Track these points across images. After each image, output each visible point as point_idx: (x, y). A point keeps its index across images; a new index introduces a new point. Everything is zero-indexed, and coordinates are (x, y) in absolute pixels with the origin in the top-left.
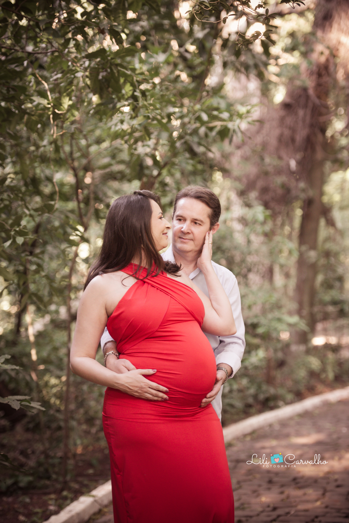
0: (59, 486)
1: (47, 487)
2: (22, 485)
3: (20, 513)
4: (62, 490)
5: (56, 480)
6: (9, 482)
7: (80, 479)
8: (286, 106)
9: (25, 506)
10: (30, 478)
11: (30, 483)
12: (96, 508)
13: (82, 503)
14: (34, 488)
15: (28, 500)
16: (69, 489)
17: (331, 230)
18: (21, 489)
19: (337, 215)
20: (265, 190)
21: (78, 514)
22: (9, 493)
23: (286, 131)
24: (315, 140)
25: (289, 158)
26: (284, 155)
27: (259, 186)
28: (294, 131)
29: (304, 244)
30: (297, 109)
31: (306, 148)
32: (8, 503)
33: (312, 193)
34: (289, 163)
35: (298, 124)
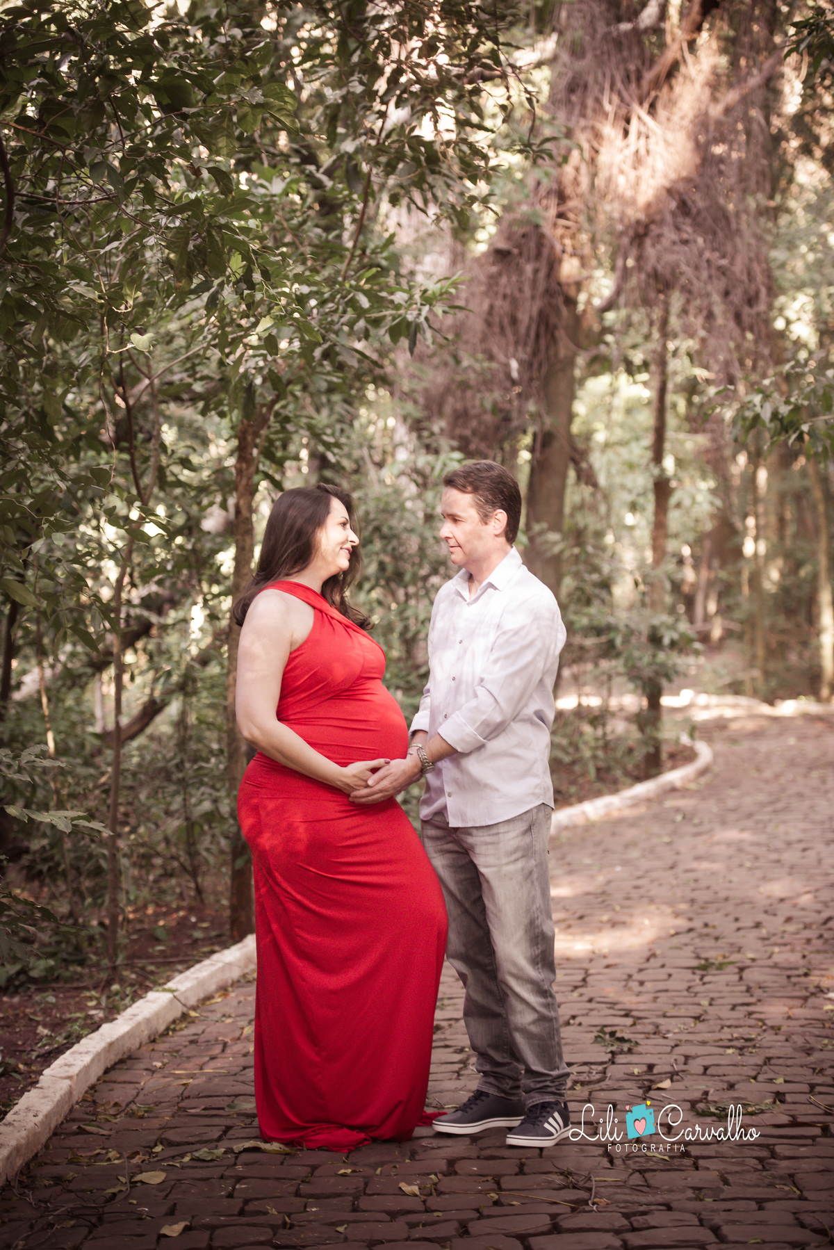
0: (103, 976)
1: (80, 977)
2: (33, 974)
3: (38, 1023)
4: (109, 983)
5: (97, 965)
6: (12, 969)
7: (140, 963)
8: (499, 255)
9: (46, 1011)
10: (51, 962)
11: (50, 970)
12: (177, 1012)
13: (153, 1002)
14: (57, 979)
15: (52, 999)
16: (122, 981)
17: (587, 490)
18: (34, 981)
19: (598, 460)
20: (461, 417)
21: (148, 1021)
22: (12, 989)
23: (499, 302)
24: (553, 320)
25: (507, 356)
26: (495, 350)
27: (448, 409)
28: (515, 303)
29: (538, 521)
30: (522, 261)
31: (538, 336)
32: (12, 1006)
33: (548, 421)
34: (507, 366)
35: (521, 290)
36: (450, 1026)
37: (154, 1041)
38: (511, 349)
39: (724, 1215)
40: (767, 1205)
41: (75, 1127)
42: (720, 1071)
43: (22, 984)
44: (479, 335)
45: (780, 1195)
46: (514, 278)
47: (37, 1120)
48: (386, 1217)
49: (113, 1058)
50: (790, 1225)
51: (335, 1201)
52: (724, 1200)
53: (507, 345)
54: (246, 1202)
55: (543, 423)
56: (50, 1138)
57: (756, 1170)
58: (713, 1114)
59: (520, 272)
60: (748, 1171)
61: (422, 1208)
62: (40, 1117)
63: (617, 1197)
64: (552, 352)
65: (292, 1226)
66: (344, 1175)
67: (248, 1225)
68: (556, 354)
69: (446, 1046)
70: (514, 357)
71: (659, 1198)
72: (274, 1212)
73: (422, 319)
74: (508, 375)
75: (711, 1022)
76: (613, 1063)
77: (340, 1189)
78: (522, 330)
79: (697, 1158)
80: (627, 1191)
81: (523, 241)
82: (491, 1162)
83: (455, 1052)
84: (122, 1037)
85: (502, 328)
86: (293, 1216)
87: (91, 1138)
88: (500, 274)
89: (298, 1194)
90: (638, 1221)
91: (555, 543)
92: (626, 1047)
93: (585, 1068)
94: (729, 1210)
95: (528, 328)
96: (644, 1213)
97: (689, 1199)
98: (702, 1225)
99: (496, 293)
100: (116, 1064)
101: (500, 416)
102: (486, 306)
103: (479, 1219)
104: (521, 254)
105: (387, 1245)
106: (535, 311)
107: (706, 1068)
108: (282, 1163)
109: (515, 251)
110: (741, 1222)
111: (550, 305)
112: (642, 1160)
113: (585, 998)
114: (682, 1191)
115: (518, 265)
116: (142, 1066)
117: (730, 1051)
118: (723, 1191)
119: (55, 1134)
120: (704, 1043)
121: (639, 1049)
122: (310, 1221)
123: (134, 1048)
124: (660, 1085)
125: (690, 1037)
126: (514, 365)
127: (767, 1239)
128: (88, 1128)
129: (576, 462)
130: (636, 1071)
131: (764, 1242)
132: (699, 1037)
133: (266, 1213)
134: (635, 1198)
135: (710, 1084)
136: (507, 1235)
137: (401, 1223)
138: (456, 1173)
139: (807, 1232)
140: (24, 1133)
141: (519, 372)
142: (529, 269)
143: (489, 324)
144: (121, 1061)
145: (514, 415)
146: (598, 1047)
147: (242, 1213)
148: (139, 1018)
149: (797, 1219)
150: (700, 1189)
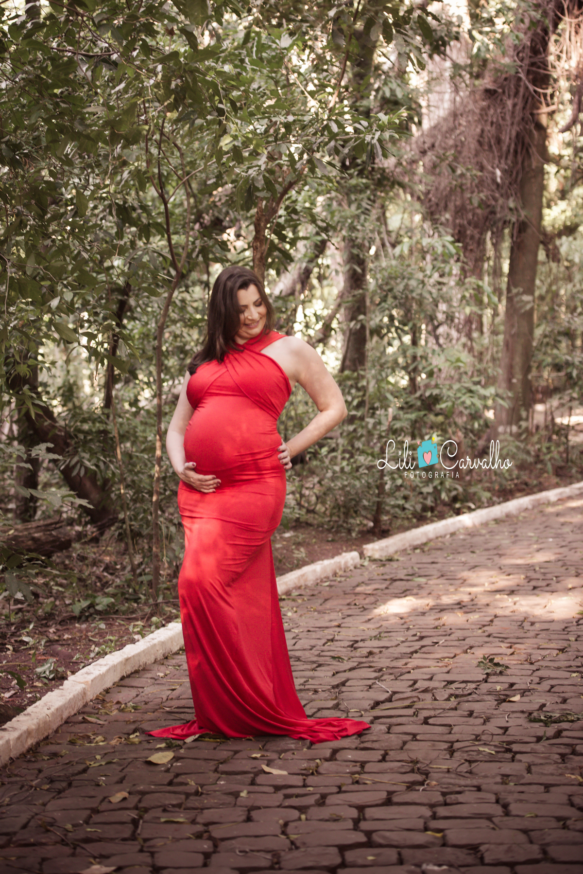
0: (147, 610)
1: (133, 611)
2: (99, 608)
4: (152, 615)
5: (145, 603)
6: (84, 604)
8: (489, 93)
10: (111, 600)
11: (110, 605)
14: (116, 612)
15: (103, 626)
16: (161, 614)
17: (554, 265)
18: (98, 612)
20: (460, 211)
21: (163, 643)
22: (83, 618)
23: (488, 128)
24: (527, 139)
25: (493, 167)
26: (485, 162)
27: (451, 206)
28: (499, 128)
29: (516, 286)
30: (505, 98)
31: (516, 152)
32: (80, 631)
33: (523, 213)
34: (494, 174)
35: (503, 119)
36: (381, 652)
37: (166, 658)
38: (496, 162)
39: (516, 796)
40: (552, 789)
41: (80, 718)
42: (561, 689)
43: (91, 615)
44: (473, 152)
45: (565, 781)
46: (499, 111)
47: (49, 712)
48: (272, 790)
49: (129, 669)
50: (563, 804)
51: (239, 777)
52: (522, 784)
53: (494, 158)
54: (177, 775)
55: (519, 216)
56: (61, 726)
57: (556, 763)
58: (541, 721)
59: (503, 105)
60: (550, 764)
61: (301, 784)
62: (53, 709)
63: (444, 780)
64: (526, 164)
65: (202, 794)
66: (255, 758)
67: (170, 792)
68: (530, 165)
69: (370, 667)
70: (498, 167)
71: (475, 782)
72: (193, 783)
73: (375, 141)
74: (494, 180)
75: (570, 653)
76: (486, 682)
77: (247, 769)
78: (505, 148)
79: (516, 753)
80: (453, 776)
81: (505, 83)
82: (363, 752)
83: (375, 671)
84: (139, 655)
85: (490, 146)
86: (205, 787)
87: (90, 726)
88: (489, 107)
89: (216, 771)
90: (451, 798)
91: (528, 302)
92: (499, 669)
93: (463, 685)
94: (522, 792)
95: (509, 146)
96: (459, 793)
97: (496, 783)
98: (497, 802)
99: (486, 121)
100: (132, 673)
101: (488, 210)
102: (478, 130)
103: (338, 793)
104: (504, 92)
105: (263, 810)
106: (514, 133)
107: (552, 687)
108: (215, 749)
109: (500, 90)
110: (527, 801)
111: (525, 129)
112: (475, 753)
113: (486, 634)
114: (494, 777)
115: (501, 100)
116: (149, 675)
117: (574, 675)
118: (523, 777)
119: (66, 722)
120: (558, 668)
121: (509, 672)
122: (215, 791)
123: (149, 662)
124: (512, 699)
125: (550, 664)
126: (498, 173)
127: (539, 814)
128: (89, 719)
129: (545, 244)
130: (498, 688)
131: (537, 816)
132: (556, 665)
133: (187, 784)
134: (457, 781)
135: (548, 699)
136: (350, 806)
137: (280, 795)
138: (336, 760)
139: (574, 810)
140: (35, 721)
141: (501, 178)
142: (509, 103)
143: (480, 143)
144: (136, 672)
145: (498, 209)
146: (479, 670)
147: (170, 783)
148: (155, 642)
149: (570, 800)
150: (508, 776)
